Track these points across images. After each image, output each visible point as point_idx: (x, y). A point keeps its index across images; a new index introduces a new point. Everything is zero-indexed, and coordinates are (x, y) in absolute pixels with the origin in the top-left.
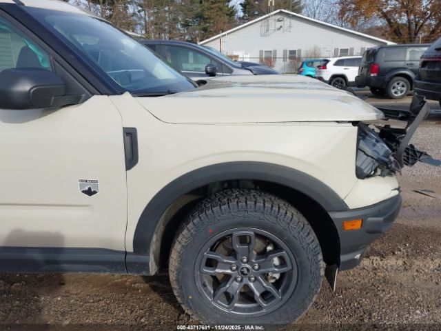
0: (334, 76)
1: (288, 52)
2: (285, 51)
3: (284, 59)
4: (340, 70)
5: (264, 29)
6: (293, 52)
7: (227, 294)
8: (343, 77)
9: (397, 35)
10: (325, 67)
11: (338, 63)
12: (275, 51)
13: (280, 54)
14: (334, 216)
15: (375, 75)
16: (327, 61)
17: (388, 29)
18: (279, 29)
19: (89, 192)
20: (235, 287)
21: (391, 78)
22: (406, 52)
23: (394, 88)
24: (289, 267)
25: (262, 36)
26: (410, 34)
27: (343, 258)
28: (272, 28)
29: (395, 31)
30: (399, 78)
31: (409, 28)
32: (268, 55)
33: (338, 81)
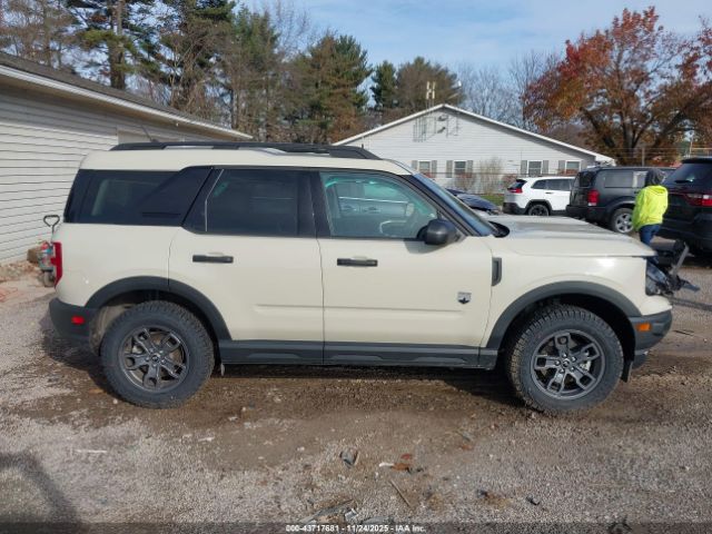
0: (533, 203)
1: (454, 165)
2: (449, 163)
3: (448, 174)
4: (540, 195)
5: (419, 130)
6: (460, 165)
7: (554, 384)
8: (545, 204)
9: (607, 144)
10: (519, 189)
11: (538, 185)
12: (435, 162)
13: (442, 168)
14: (632, 320)
15: (594, 204)
16: (523, 182)
17: (595, 136)
18: (441, 131)
19: (464, 302)
20: (559, 377)
21: (615, 210)
22: (632, 177)
23: (619, 222)
24: (598, 355)
25: (415, 140)
26: (626, 144)
27: (637, 353)
28: (431, 128)
29: (604, 139)
30: (625, 209)
31: (625, 134)
32: (425, 167)
33: (538, 209)
